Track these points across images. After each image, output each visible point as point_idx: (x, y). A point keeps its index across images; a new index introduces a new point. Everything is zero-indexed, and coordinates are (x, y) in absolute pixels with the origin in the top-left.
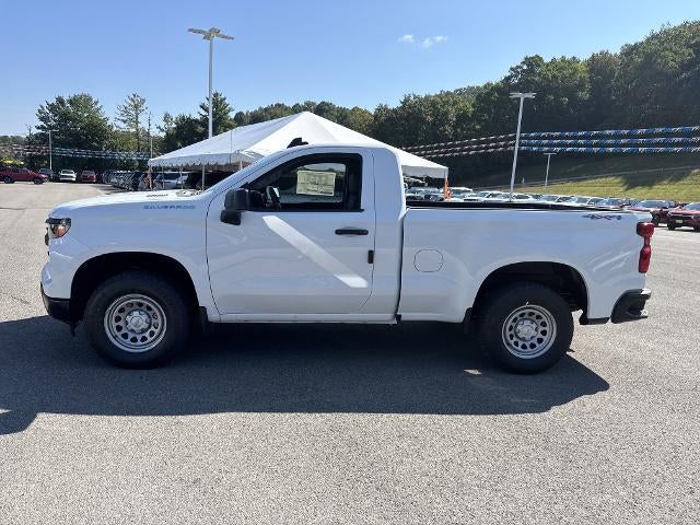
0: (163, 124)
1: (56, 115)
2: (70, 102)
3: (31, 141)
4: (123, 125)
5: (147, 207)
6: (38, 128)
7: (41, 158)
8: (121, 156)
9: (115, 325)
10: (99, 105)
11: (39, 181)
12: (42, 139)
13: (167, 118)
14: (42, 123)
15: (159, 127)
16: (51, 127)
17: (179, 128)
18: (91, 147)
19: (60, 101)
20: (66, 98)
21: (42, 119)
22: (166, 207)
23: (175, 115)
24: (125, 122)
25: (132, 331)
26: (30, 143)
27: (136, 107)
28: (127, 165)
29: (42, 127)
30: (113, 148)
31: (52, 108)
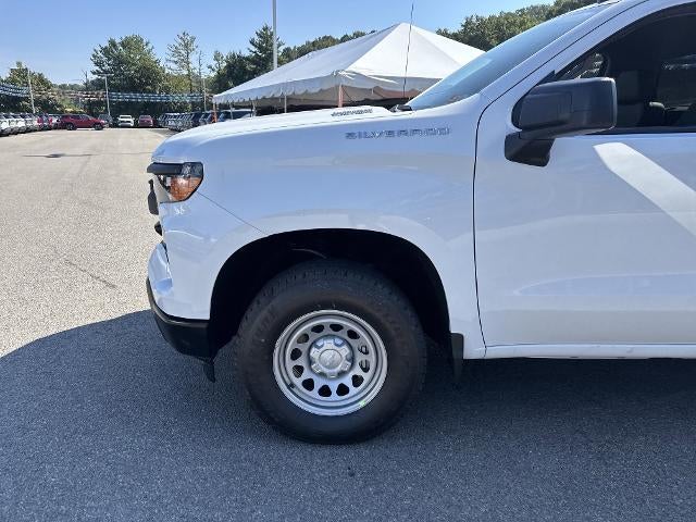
0: (214, 63)
1: (109, 59)
2: (123, 44)
3: (88, 87)
4: (174, 66)
5: (350, 135)
6: (94, 73)
7: (99, 104)
8: (175, 98)
9: (290, 364)
10: (150, 46)
11: (99, 127)
12: (98, 85)
13: (217, 57)
14: (97, 68)
15: (210, 67)
16: (106, 72)
17: (229, 66)
18: (145, 91)
19: (113, 44)
20: (118, 41)
21: (96, 64)
22: (390, 133)
23: (225, 53)
24: (176, 62)
25: (322, 375)
26: (87, 89)
27: (186, 46)
28: (181, 109)
29: (98, 73)
30: (167, 90)
31: (106, 51)
